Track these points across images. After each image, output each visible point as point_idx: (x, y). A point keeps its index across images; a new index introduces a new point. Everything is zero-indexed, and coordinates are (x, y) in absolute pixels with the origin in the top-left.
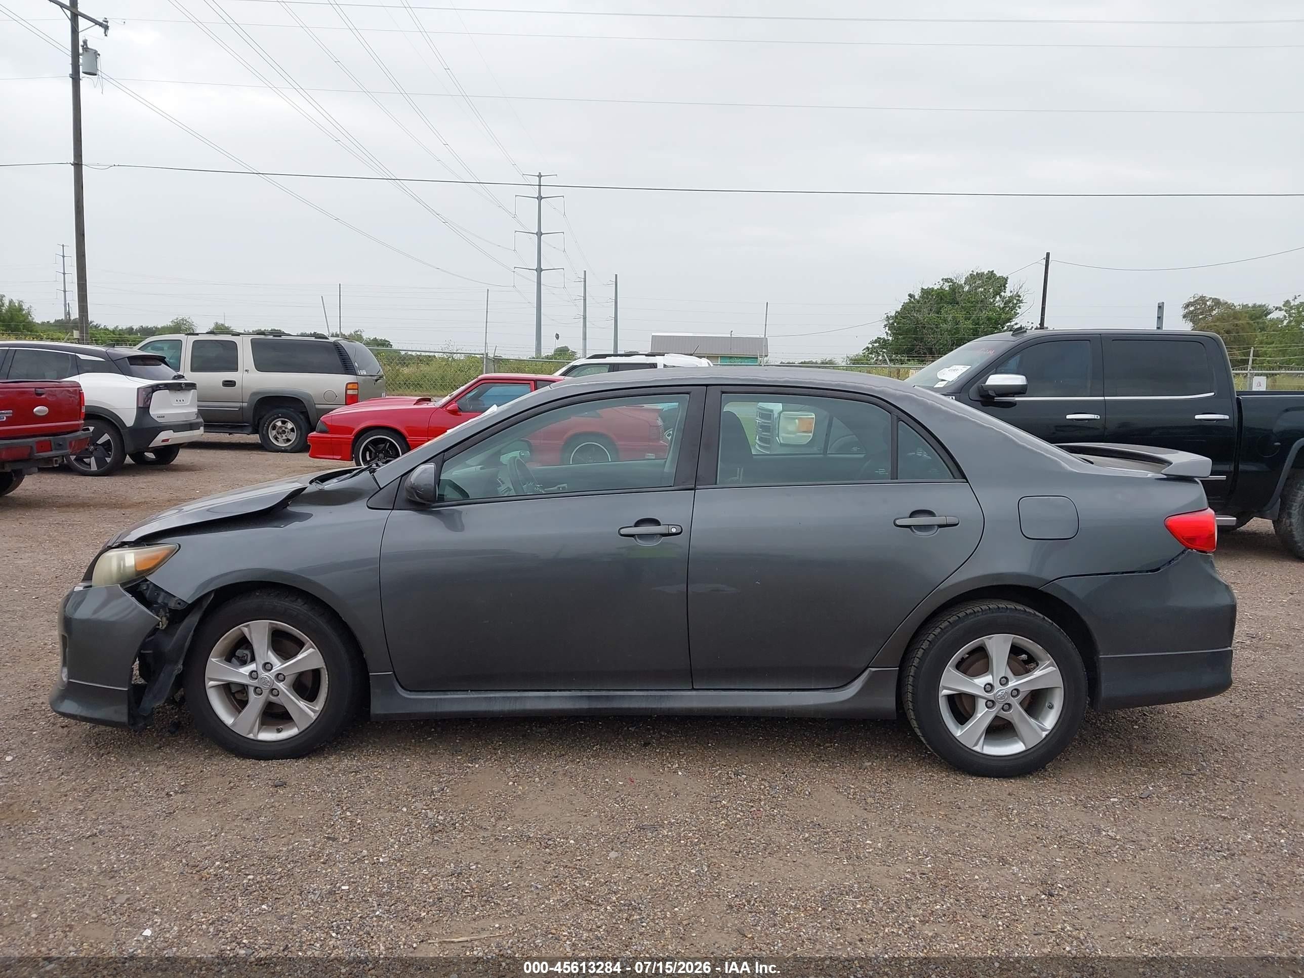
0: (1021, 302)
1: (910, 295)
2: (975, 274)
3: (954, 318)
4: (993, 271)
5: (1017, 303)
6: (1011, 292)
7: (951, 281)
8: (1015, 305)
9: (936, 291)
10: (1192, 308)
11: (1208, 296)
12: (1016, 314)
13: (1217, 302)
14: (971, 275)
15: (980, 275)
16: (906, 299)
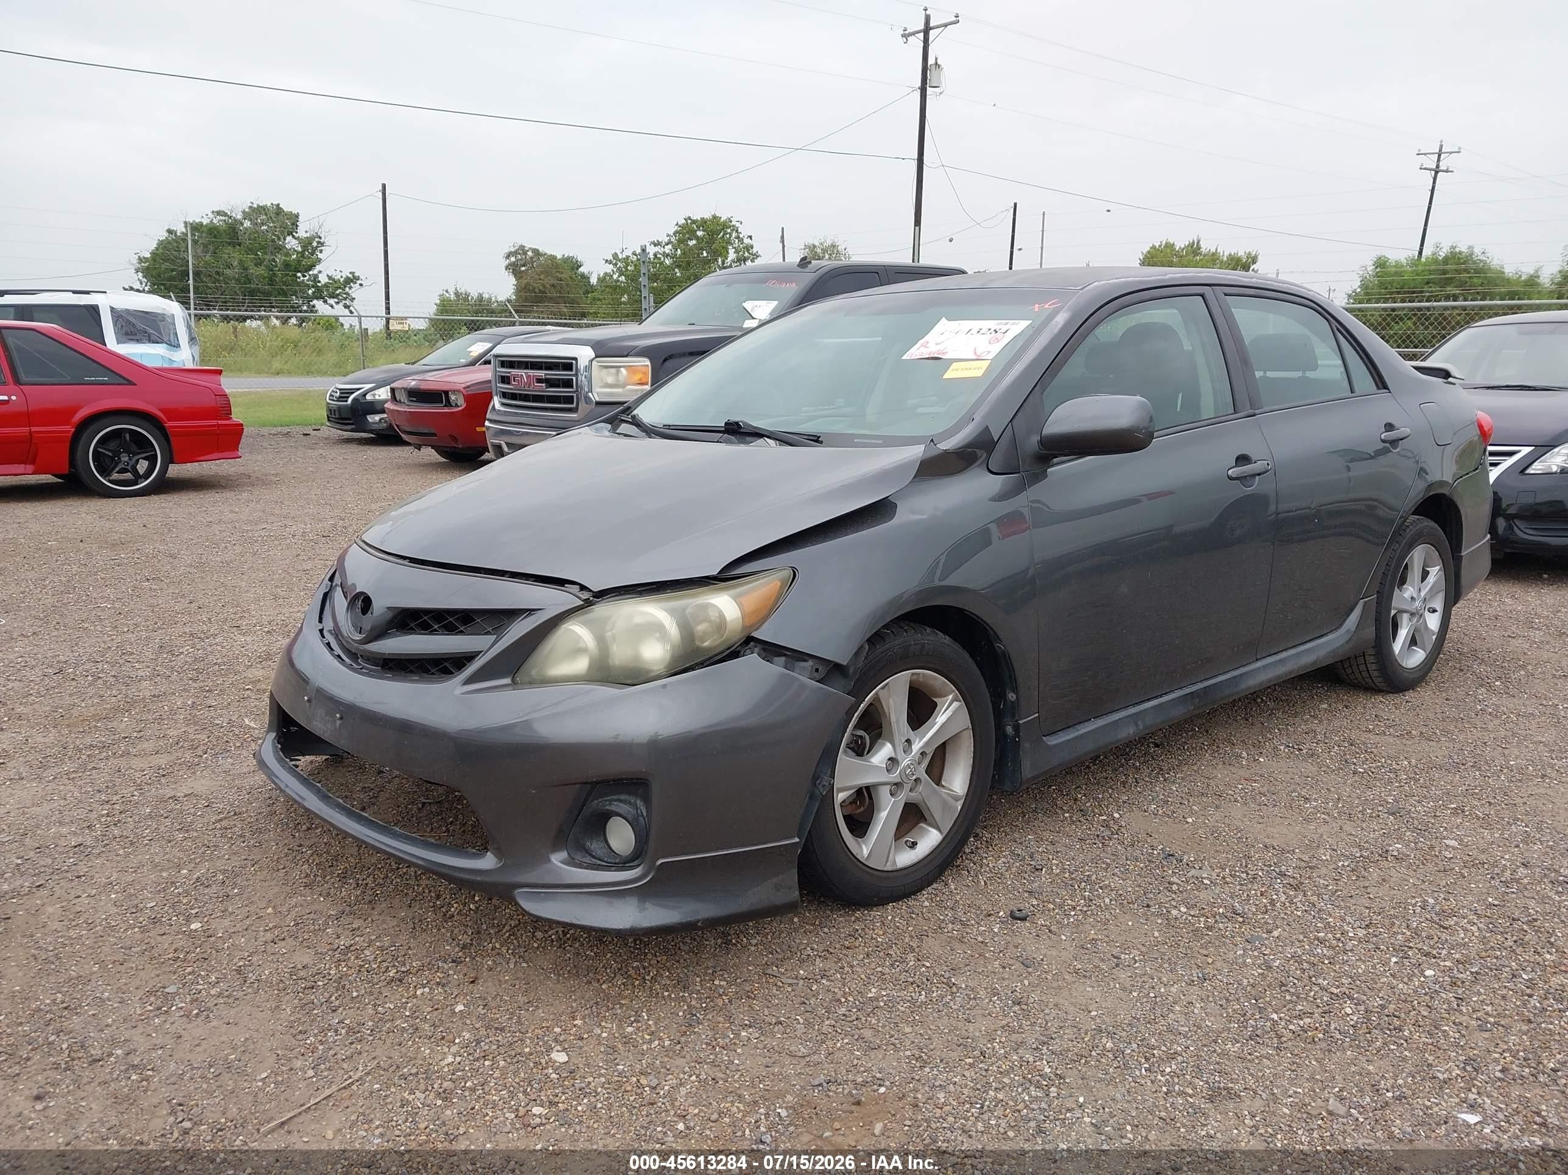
0: (322, 244)
1: (170, 231)
2: (255, 206)
3: (241, 262)
4: (278, 205)
5: (317, 247)
6: (306, 232)
7: (225, 214)
8: (314, 250)
9: (206, 226)
10: (513, 259)
11: (528, 246)
12: (319, 261)
13: (536, 252)
14: (250, 207)
15: (261, 210)
16: (163, 235)
